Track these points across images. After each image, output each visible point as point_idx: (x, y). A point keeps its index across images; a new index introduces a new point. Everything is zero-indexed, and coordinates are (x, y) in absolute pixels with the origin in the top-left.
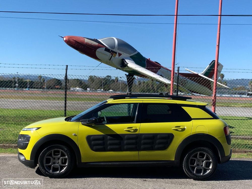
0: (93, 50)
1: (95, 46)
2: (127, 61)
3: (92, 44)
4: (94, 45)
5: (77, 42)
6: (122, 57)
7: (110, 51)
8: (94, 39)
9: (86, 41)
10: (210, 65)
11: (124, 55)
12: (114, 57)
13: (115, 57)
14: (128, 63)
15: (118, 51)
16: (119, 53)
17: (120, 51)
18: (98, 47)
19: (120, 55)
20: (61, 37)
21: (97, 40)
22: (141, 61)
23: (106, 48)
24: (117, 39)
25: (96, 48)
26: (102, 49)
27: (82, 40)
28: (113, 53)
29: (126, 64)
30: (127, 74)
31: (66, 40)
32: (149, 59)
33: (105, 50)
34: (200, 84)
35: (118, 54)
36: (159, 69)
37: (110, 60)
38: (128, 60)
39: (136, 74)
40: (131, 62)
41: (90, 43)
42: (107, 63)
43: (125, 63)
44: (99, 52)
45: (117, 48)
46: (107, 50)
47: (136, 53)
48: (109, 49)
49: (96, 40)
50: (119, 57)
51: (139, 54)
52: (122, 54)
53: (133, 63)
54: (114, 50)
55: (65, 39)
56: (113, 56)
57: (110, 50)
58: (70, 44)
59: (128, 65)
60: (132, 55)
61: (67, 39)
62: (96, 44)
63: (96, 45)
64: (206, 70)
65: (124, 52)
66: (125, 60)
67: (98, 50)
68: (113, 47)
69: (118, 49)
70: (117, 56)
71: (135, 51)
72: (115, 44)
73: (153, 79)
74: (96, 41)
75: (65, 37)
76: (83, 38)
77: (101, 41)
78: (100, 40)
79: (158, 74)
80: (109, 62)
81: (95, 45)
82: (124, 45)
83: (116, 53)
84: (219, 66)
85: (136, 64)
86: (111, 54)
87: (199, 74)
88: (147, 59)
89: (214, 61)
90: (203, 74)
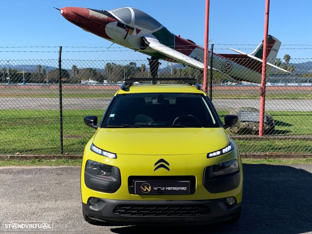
0: (102, 25)
1: (104, 21)
2: (148, 39)
3: (100, 18)
4: (102, 18)
5: (78, 15)
6: (141, 34)
7: (125, 26)
8: (103, 10)
9: (92, 13)
11: (144, 31)
12: (130, 34)
13: (131, 35)
14: (150, 43)
15: (136, 27)
16: (136, 29)
17: (138, 26)
18: (108, 22)
19: (138, 31)
20: (57, 9)
21: (106, 12)
22: (168, 39)
23: (118, 23)
24: (133, 9)
25: (104, 23)
26: (114, 24)
27: (85, 12)
28: (129, 29)
29: (146, 44)
30: (150, 57)
31: (63, 13)
32: (179, 36)
33: (117, 26)
34: (252, 69)
35: (135, 30)
36: (193, 49)
37: (125, 39)
38: (150, 38)
39: (161, 58)
40: (154, 41)
41: (97, 16)
42: (121, 43)
43: (146, 42)
44: (110, 28)
45: (134, 21)
46: (120, 25)
47: (160, 28)
48: (123, 23)
49: (105, 11)
50: (137, 34)
51: (164, 30)
52: (140, 31)
53: (157, 42)
54: (130, 25)
55: (62, 11)
56: (129, 33)
57: (124, 25)
58: (69, 19)
60: (155, 31)
61: (65, 12)
62: (105, 17)
65: (143, 27)
66: (146, 38)
67: (108, 25)
68: (129, 21)
69: (136, 23)
70: (134, 33)
72: (131, 17)
73: (184, 64)
74: (105, 13)
75: (62, 9)
76: (87, 9)
77: (112, 12)
78: (110, 12)
79: (192, 57)
80: (124, 42)
81: (104, 18)
83: (133, 29)
84: (275, 43)
85: (161, 43)
86: (126, 31)
87: (249, 55)
88: (176, 36)
89: (269, 36)
90: (253, 54)
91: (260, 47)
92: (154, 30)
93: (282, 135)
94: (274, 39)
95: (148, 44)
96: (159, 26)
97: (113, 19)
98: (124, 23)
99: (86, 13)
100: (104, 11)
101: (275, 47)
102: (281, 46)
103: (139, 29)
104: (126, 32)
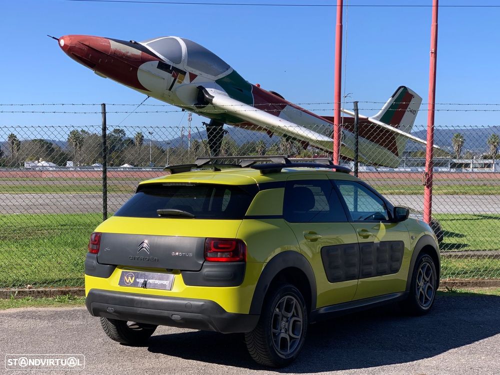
0: (132, 67)
1: (136, 59)
2: (211, 91)
3: (129, 54)
4: (132, 55)
5: (92, 48)
6: (197, 82)
7: (171, 69)
8: (131, 41)
9: (114, 46)
10: (393, 97)
11: (203, 78)
12: (178, 82)
13: (181, 83)
14: (213, 97)
15: (189, 69)
16: (190, 73)
17: (192, 69)
18: (142, 61)
19: (193, 77)
20: (53, 38)
21: (138, 44)
22: (242, 91)
24: (184, 40)
25: (136, 62)
26: (152, 65)
27: (104, 44)
28: (177, 73)
29: (207, 98)
31: (65, 45)
33: (158, 68)
35: (187, 75)
36: (283, 107)
37: (170, 89)
38: (213, 89)
40: (221, 94)
41: (124, 51)
42: (162, 97)
43: (207, 96)
44: (145, 73)
45: (186, 60)
46: (162, 66)
47: (229, 72)
48: (168, 63)
49: (135, 43)
50: (191, 81)
51: (235, 75)
52: (196, 76)
53: (225, 95)
54: (180, 67)
55: (62, 42)
56: (177, 80)
57: (170, 66)
58: (74, 54)
59: (214, 99)
60: (221, 76)
61: (68, 43)
62: (138, 52)
63: (137, 55)
64: (386, 108)
65: (201, 71)
66: (207, 89)
67: (143, 67)
68: (178, 59)
69: (189, 64)
70: (187, 80)
71: (228, 67)
72: (181, 50)
73: (270, 131)
74: (135, 45)
75: (62, 38)
76: (105, 39)
77: (147, 45)
78: (144, 44)
80: (168, 95)
81: (135, 55)
82: (200, 55)
83: (184, 73)
84: (413, 99)
85: (231, 97)
86: (173, 76)
87: (370, 119)
88: (254, 86)
89: (403, 88)
90: (378, 117)
91: (388, 105)
92: (219, 75)
93: (456, 250)
94: (410, 92)
95: (210, 98)
96: (227, 69)
97: (151, 57)
98: (170, 64)
99: (104, 46)
100: (133, 42)
101: (411, 105)
102: (421, 105)
103: (194, 73)
104: (173, 79)
